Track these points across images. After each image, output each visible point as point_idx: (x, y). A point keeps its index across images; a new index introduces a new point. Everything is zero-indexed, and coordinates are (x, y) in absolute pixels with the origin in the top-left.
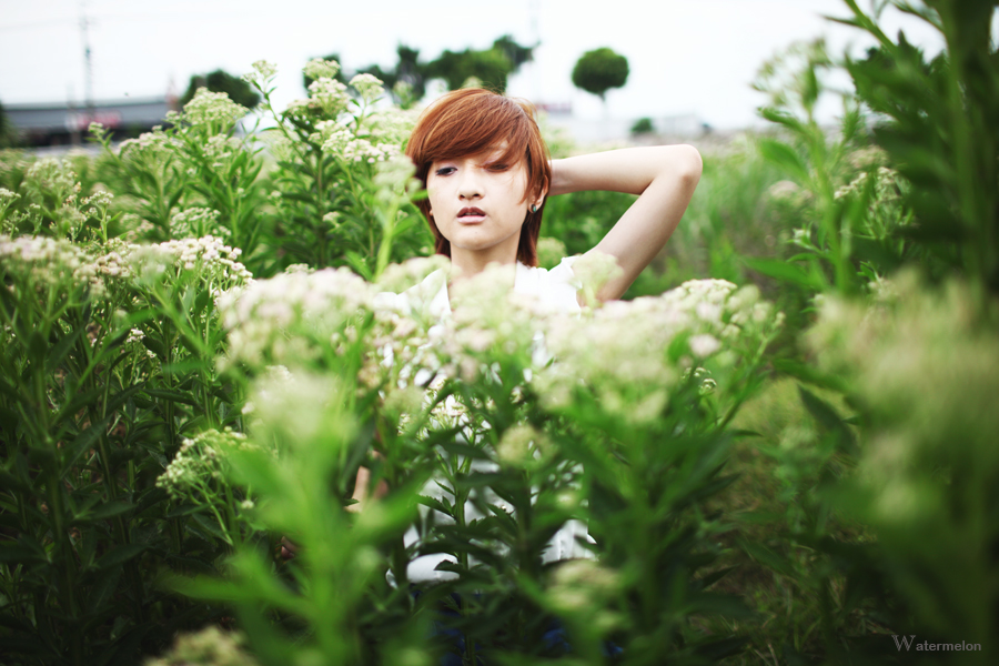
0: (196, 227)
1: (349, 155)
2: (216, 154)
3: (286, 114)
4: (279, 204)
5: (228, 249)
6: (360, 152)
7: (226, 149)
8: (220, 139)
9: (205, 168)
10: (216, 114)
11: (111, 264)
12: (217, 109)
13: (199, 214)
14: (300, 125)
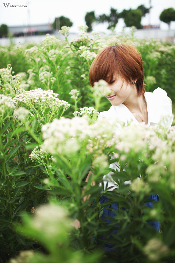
0: (46, 77)
1: (89, 58)
2: (52, 55)
3: (72, 43)
4: (69, 70)
5: (55, 94)
6: (92, 57)
7: (55, 54)
8: (52, 51)
9: (49, 59)
10: (51, 43)
11: (20, 97)
12: (52, 41)
13: (47, 74)
14: (76, 46)
